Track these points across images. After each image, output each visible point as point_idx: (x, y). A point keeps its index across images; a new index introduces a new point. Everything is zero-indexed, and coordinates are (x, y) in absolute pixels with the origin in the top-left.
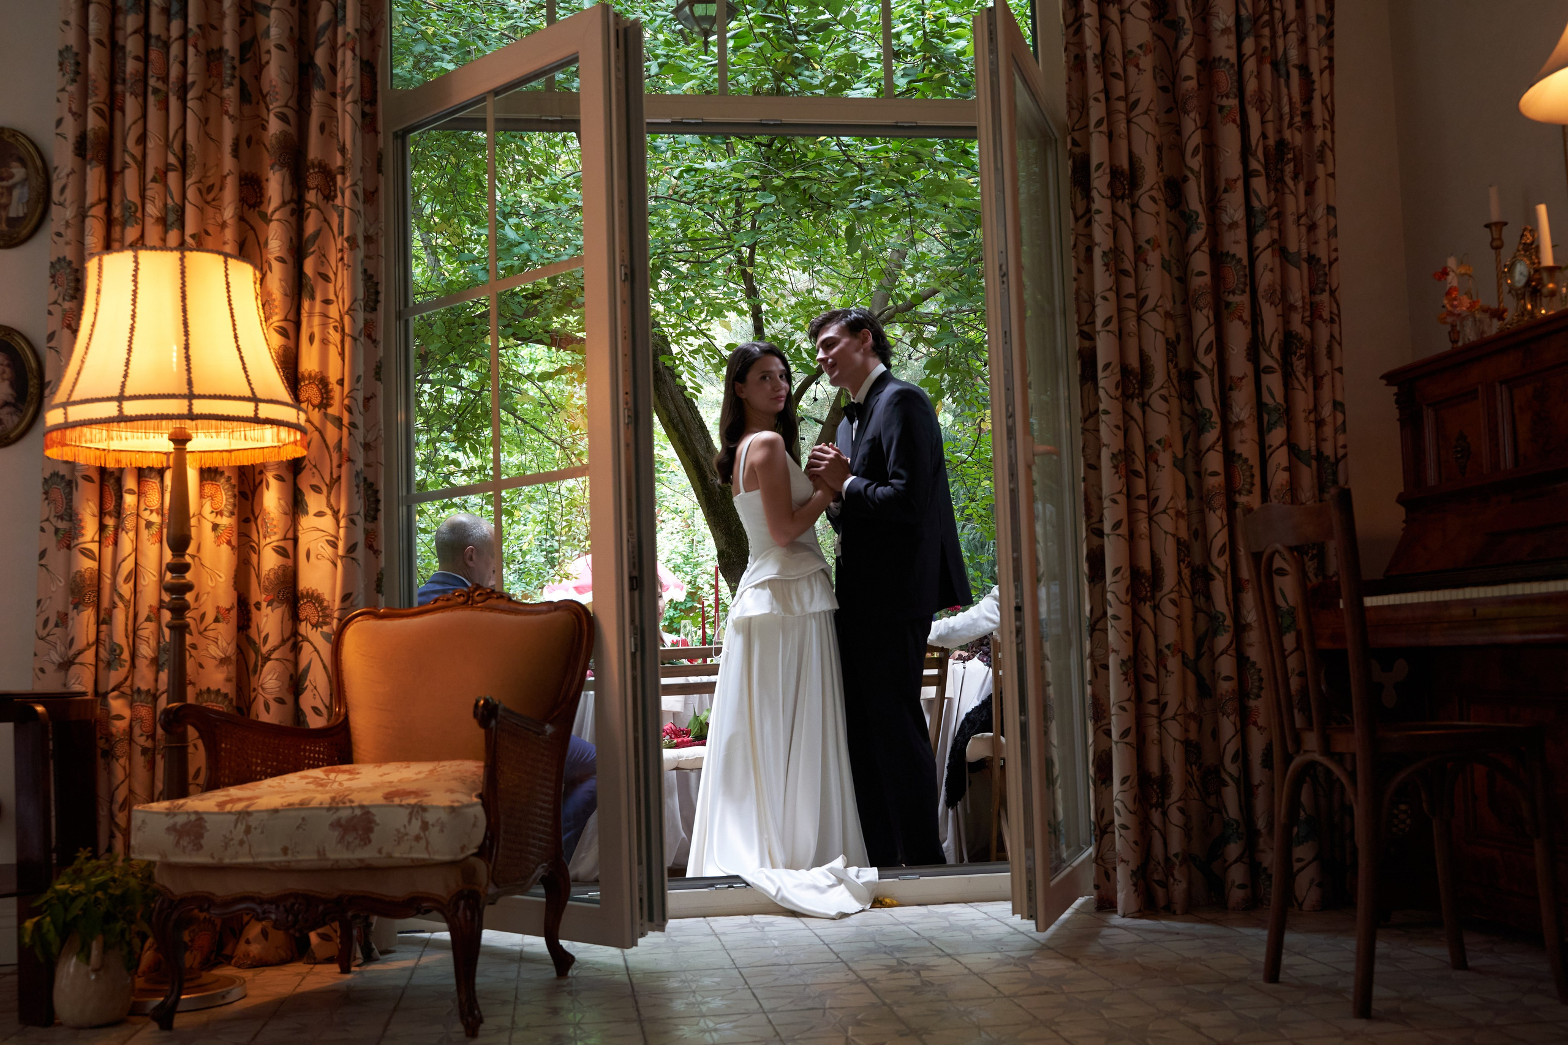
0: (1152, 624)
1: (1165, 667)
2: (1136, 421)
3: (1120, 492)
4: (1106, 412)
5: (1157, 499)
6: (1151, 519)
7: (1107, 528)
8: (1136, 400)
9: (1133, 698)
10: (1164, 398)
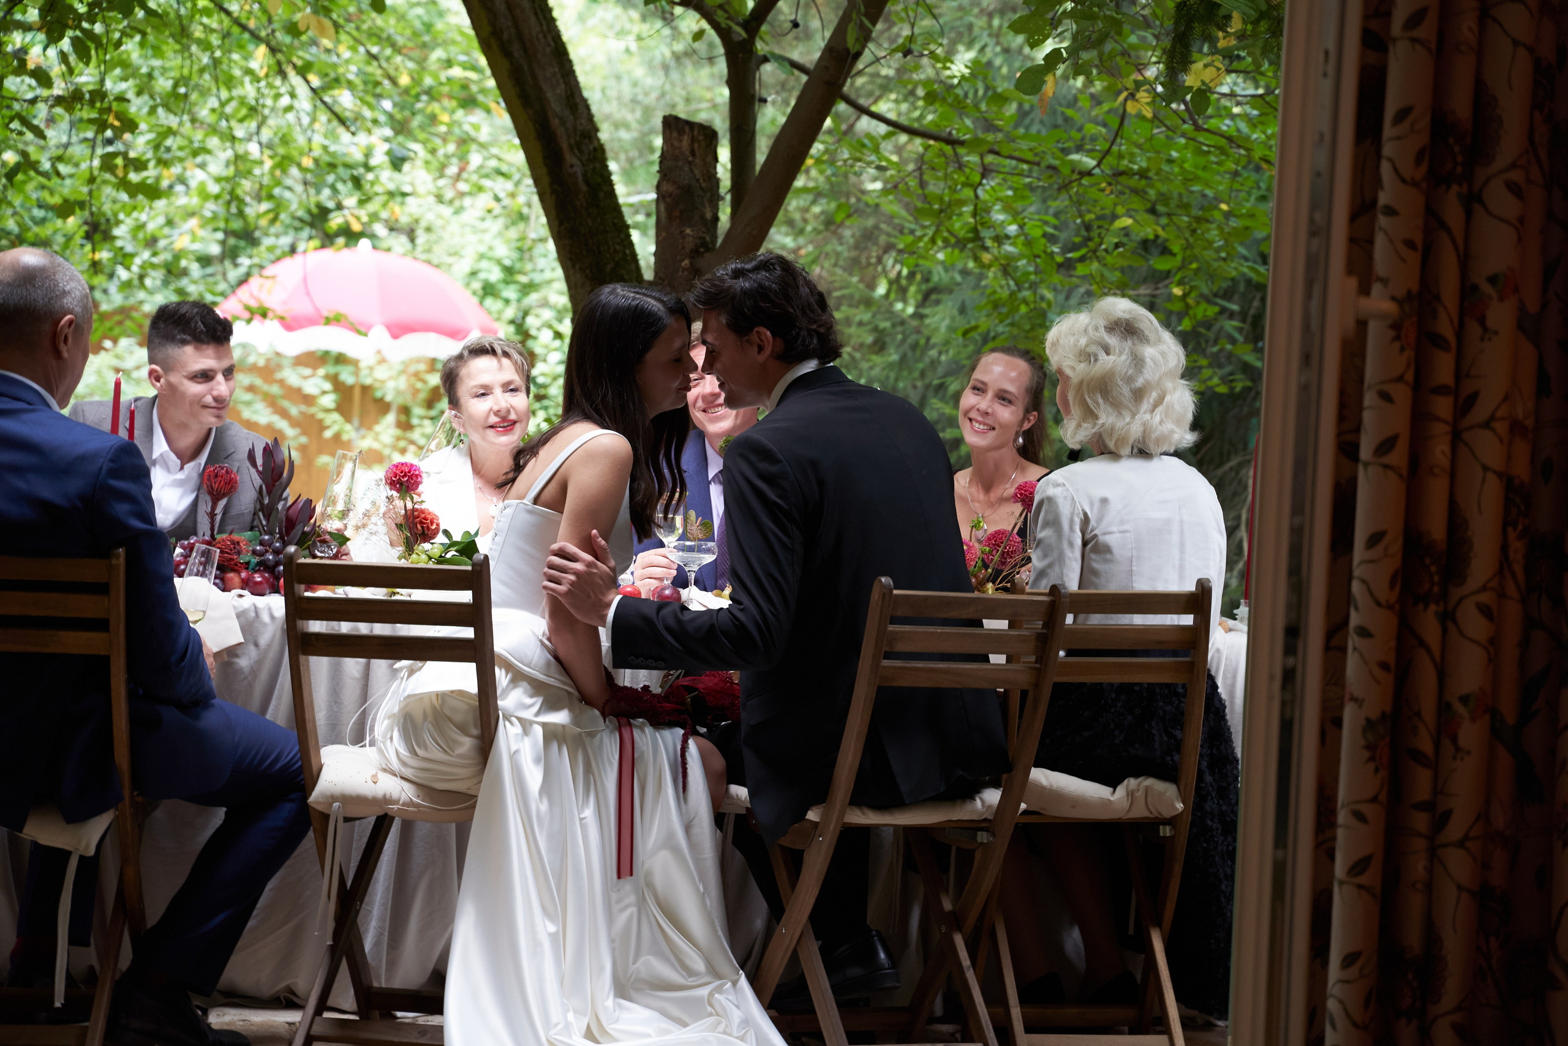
0: (1435, 646)
1: (1454, 740)
2: (1449, 231)
3: (1400, 379)
4: (1390, 211)
5: (1474, 397)
6: (1456, 437)
7: (1366, 452)
8: (1455, 188)
9: (1383, 797)
10: (1514, 189)
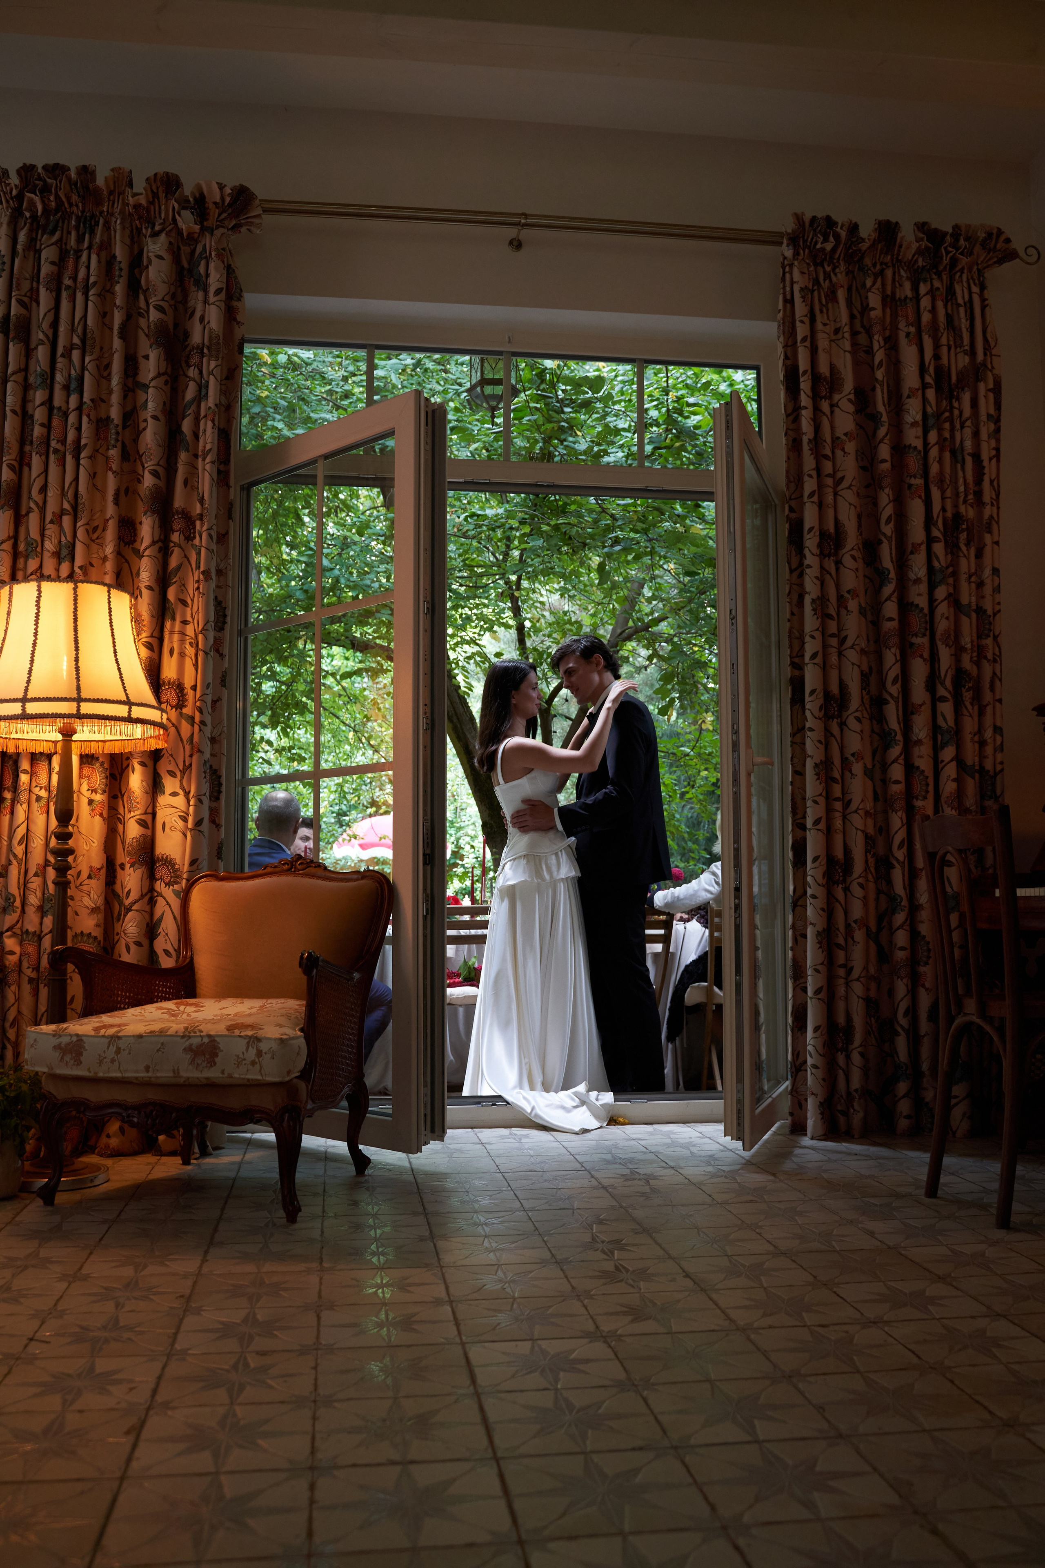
0: (843, 903)
1: (853, 938)
2: (835, 737)
3: (820, 795)
4: (811, 730)
5: (850, 801)
6: (844, 818)
7: (809, 823)
8: (835, 720)
9: (825, 963)
10: (858, 719)
